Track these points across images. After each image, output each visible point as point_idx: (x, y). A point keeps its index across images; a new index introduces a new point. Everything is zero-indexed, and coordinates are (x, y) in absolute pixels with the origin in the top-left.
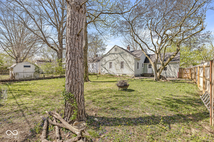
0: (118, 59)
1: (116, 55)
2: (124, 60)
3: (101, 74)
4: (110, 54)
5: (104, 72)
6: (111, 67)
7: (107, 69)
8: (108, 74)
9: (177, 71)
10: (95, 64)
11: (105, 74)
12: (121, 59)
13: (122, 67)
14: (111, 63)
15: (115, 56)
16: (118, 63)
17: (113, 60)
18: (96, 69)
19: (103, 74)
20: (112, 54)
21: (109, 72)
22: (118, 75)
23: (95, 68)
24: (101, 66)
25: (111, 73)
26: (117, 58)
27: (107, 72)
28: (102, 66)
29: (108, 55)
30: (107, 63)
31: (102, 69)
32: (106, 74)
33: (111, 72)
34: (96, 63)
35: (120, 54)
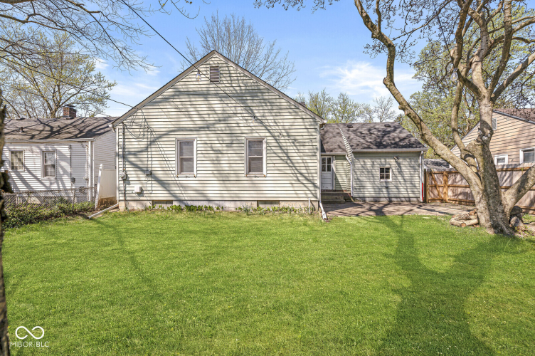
0: (233, 122)
1: (216, 104)
2: (264, 133)
3: (122, 205)
4: (179, 93)
5: (141, 193)
6: (185, 163)
7: (160, 174)
8: (171, 202)
9: (419, 181)
10: (64, 149)
11: (149, 204)
12: (244, 126)
13: (254, 165)
14: (185, 146)
15: (211, 108)
16: (230, 145)
17: (199, 129)
18: (73, 180)
19: (134, 206)
20: (188, 94)
21: (176, 190)
22: (231, 206)
23: (68, 169)
24: (119, 162)
25: (188, 195)
26: (225, 118)
27: (160, 194)
28: (124, 157)
29: (166, 100)
30: (161, 143)
31: (126, 179)
32: (154, 202)
33: (191, 194)
34: (76, 145)
35: (239, 97)
